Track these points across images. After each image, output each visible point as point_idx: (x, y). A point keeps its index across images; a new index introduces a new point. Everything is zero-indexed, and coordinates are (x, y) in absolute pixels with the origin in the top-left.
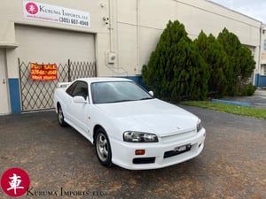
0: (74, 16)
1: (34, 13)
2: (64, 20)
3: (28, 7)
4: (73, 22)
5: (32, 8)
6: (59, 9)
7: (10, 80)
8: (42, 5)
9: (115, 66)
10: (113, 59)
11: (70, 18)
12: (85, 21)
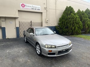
0: (36, 7)
1: (24, 7)
2: (33, 9)
3: (22, 5)
4: (35, 9)
5: (23, 6)
6: (31, 5)
7: (17, 27)
8: (26, 4)
9: (48, 23)
10: (47, 21)
11: (34, 8)
12: (39, 9)
